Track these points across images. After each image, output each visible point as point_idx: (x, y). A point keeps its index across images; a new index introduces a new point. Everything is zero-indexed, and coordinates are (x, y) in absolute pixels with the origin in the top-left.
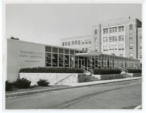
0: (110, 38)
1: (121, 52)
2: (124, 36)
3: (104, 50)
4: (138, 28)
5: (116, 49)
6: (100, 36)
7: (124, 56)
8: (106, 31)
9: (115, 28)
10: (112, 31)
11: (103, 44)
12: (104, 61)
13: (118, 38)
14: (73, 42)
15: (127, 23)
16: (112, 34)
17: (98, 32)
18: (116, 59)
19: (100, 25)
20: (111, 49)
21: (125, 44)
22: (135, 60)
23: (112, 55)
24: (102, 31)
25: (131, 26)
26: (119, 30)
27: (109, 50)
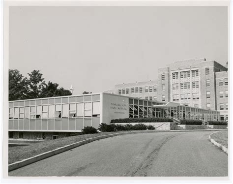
0: (181, 84)
1: (196, 102)
2: (199, 82)
3: (174, 100)
4: (216, 73)
5: (189, 98)
6: (169, 82)
7: (200, 107)
8: (176, 75)
9: (187, 73)
10: (183, 76)
11: (173, 92)
12: (180, 113)
13: (191, 85)
14: (133, 89)
15: (202, 67)
16: (184, 80)
17: (166, 77)
18: (192, 111)
19: (168, 68)
20: (183, 99)
21: (200, 92)
22: (214, 112)
23: (184, 106)
24: (171, 76)
25: (207, 70)
26: (193, 74)
27: (180, 99)
